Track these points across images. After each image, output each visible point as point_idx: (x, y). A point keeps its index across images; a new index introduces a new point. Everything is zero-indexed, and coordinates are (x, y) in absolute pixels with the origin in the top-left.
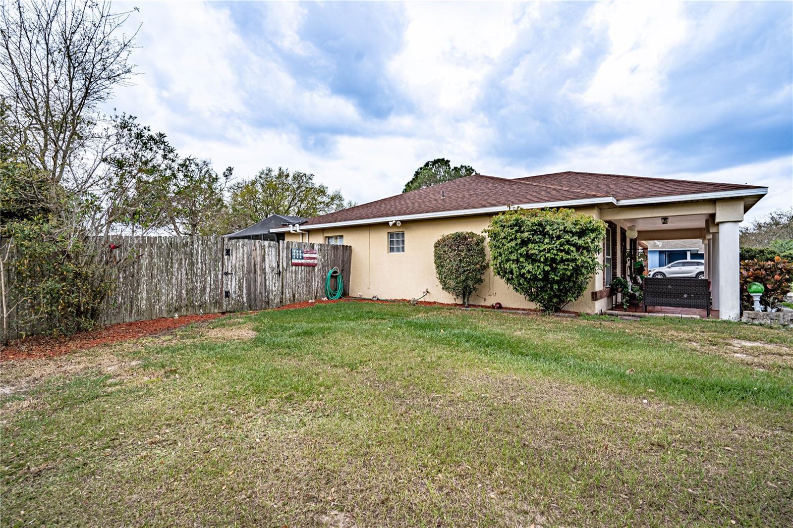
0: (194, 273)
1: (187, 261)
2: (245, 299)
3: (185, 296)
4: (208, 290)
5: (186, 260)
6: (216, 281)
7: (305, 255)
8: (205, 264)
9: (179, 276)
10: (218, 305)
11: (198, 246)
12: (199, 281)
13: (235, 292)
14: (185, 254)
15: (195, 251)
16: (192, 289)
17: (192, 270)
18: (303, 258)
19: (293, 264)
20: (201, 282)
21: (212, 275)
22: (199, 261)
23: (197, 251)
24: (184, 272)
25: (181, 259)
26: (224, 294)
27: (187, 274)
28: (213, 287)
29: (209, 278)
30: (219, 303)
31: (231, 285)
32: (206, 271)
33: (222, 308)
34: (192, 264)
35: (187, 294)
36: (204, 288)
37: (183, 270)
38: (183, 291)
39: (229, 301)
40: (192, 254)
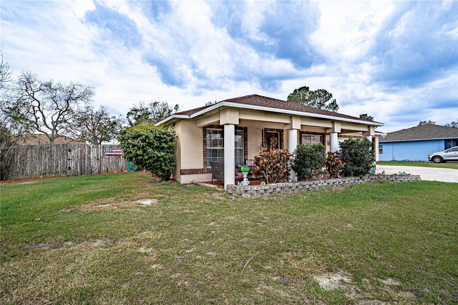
0: (52, 159)
1: (49, 155)
2: (79, 171)
3: (48, 169)
4: (59, 166)
5: (48, 154)
6: (64, 163)
7: (113, 151)
8: (58, 156)
9: (45, 161)
10: (65, 173)
11: (54, 148)
12: (54, 163)
13: (73, 167)
14: (48, 151)
15: (53, 151)
16: (52, 166)
17: (51, 158)
18: (112, 152)
19: (106, 155)
20: (56, 163)
21: (62, 160)
22: (55, 154)
23: (54, 151)
24: (47, 159)
25: (46, 154)
26: (68, 168)
27: (49, 160)
28: (62, 165)
29: (60, 161)
30: (65, 172)
31: (71, 164)
32: (58, 159)
33: (67, 174)
34: (51, 156)
35: (49, 168)
36: (58, 166)
37: (47, 158)
38: (47, 167)
39: (70, 171)
40: (51, 151)
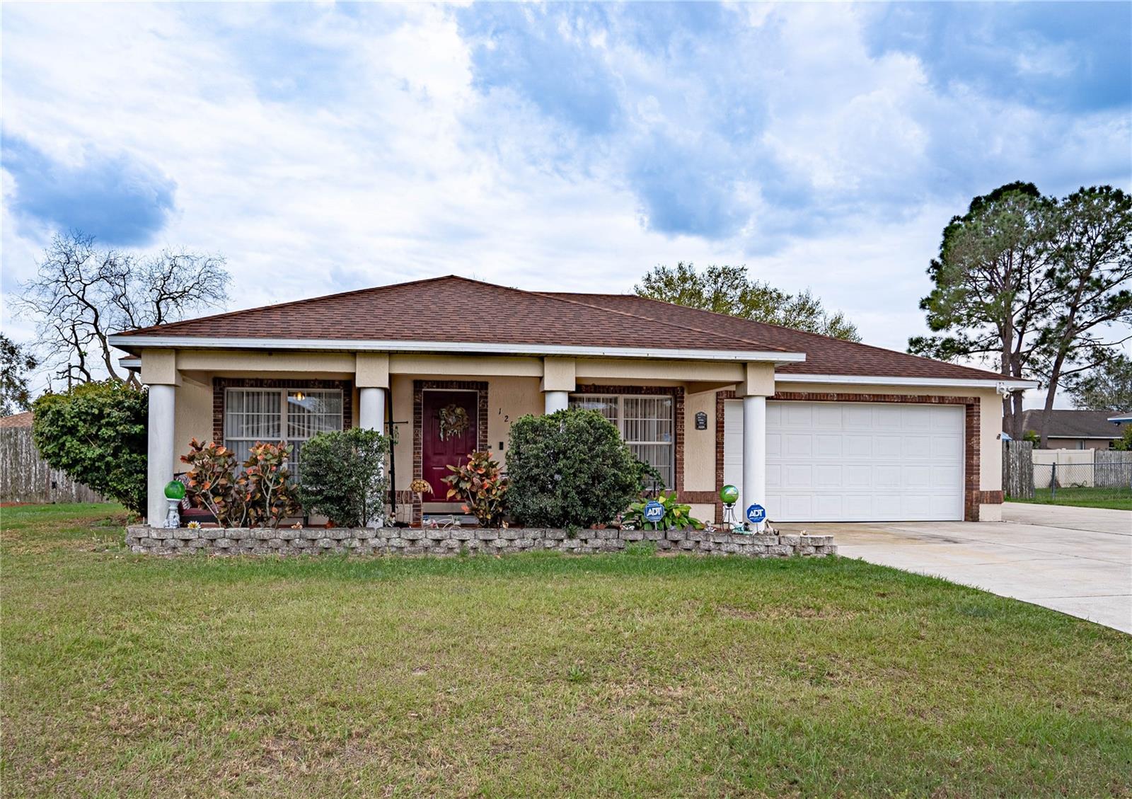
0: (19, 462)
1: (12, 451)
2: (74, 491)
3: (9, 484)
4: (33, 479)
5: (10, 450)
6: (41, 471)
8: (30, 454)
9: (4, 466)
10: (44, 496)
11: (22, 436)
12: (23, 470)
13: (62, 483)
14: (10, 444)
15: (19, 442)
16: (17, 478)
17: (17, 459)
20: (25, 472)
21: (38, 465)
22: (24, 451)
23: (22, 441)
24: (9, 462)
25: (6, 449)
26: (51, 484)
27: (11, 464)
28: (38, 477)
29: (34, 468)
30: (46, 493)
31: (58, 476)
32: (30, 461)
33: (49, 499)
34: (16, 454)
35: (12, 483)
36: (29, 478)
37: (7, 460)
38: (8, 480)
39: (56, 492)
40: (16, 444)
